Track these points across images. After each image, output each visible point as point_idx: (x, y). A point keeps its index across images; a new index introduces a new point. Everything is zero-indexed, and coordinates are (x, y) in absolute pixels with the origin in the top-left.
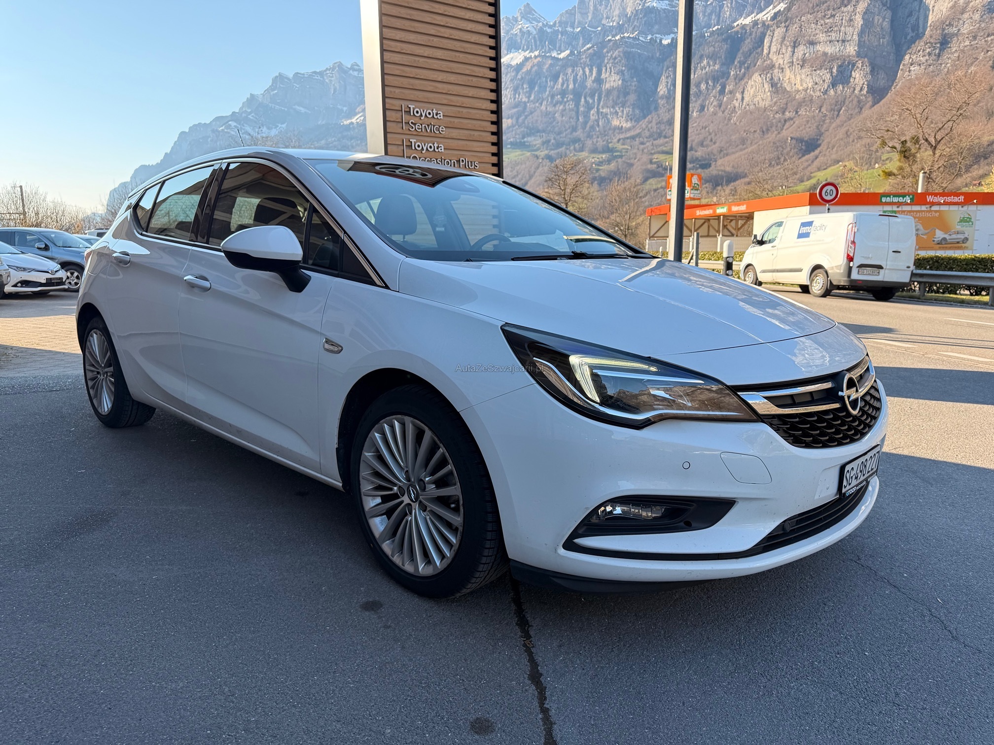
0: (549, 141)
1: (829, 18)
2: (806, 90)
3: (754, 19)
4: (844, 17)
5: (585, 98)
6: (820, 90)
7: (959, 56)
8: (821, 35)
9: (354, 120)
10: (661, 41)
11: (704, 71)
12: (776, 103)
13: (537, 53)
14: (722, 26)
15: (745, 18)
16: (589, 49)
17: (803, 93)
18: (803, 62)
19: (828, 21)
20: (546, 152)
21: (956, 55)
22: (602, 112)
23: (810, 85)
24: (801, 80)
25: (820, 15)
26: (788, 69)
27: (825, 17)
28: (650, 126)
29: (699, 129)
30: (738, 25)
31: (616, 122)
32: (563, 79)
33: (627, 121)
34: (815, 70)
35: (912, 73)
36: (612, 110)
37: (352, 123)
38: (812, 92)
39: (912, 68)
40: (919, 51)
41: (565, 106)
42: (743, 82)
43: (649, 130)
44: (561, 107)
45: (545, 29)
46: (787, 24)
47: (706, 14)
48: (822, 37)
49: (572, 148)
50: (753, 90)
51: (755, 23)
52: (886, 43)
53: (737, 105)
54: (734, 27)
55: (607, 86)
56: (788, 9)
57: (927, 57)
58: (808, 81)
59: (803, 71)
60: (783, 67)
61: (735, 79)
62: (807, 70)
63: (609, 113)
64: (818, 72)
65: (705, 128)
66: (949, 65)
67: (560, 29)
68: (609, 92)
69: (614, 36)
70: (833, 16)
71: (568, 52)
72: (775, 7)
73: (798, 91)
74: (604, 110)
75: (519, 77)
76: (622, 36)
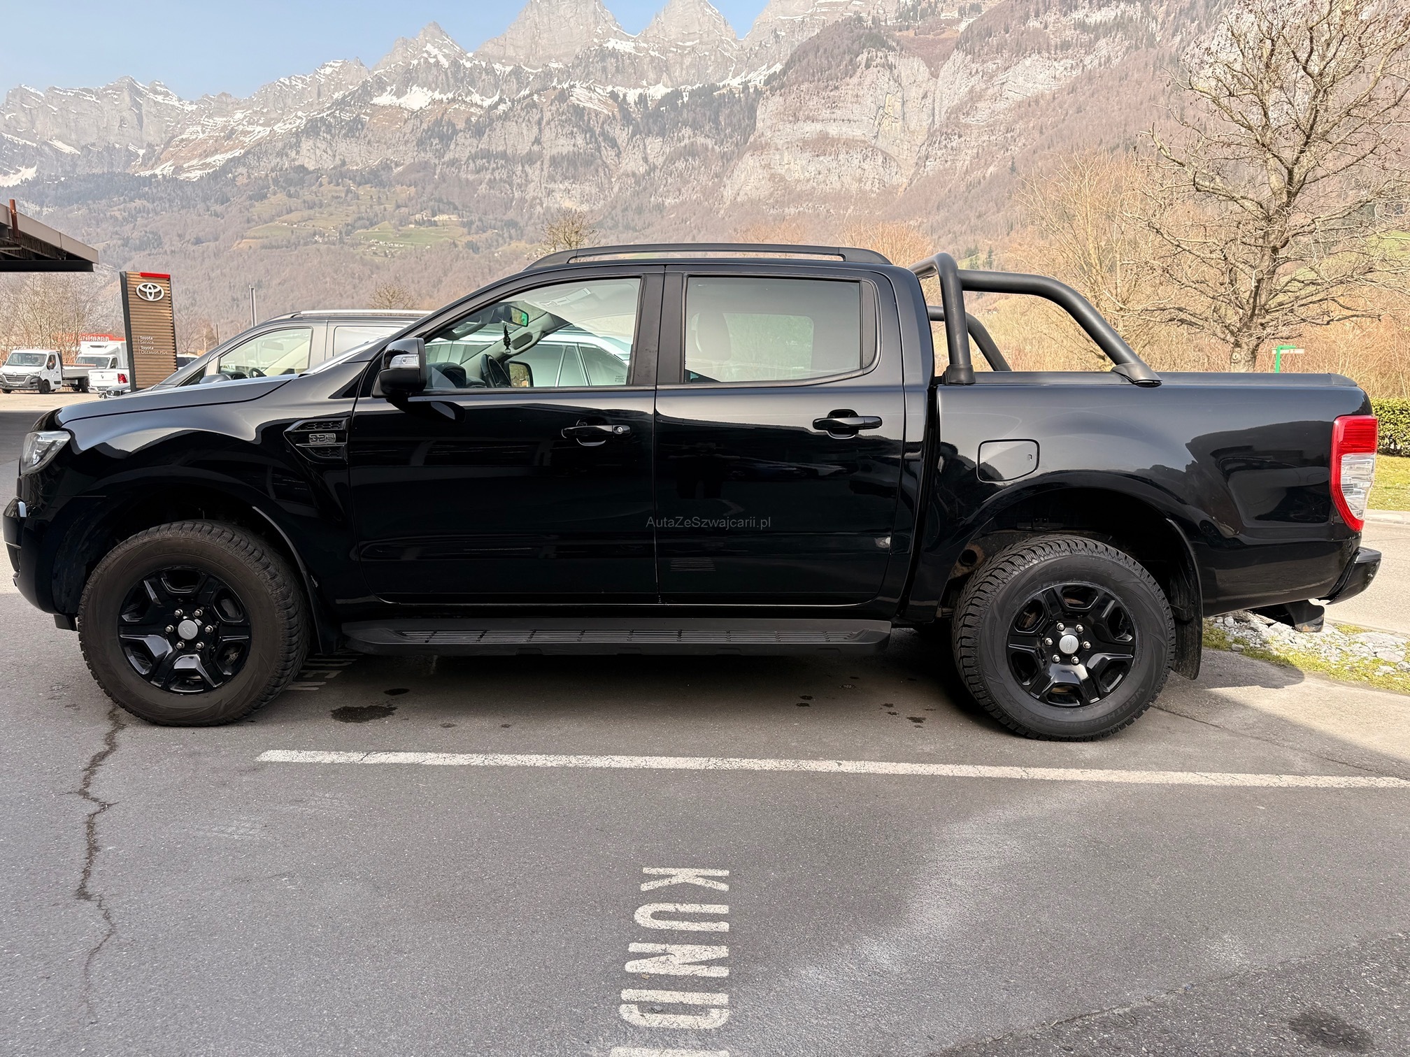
0: (471, 223)
1: (831, 91)
2: (808, 180)
3: (744, 80)
4: (850, 92)
5: (523, 167)
6: (824, 181)
7: (978, 153)
8: (824, 111)
9: (158, 171)
10: (625, 96)
11: (682, 144)
12: (771, 194)
13: (450, 95)
14: (704, 85)
15: (734, 77)
16: (524, 98)
17: (805, 184)
18: (804, 145)
19: (832, 93)
20: (469, 238)
21: (975, 151)
22: (546, 188)
23: (813, 174)
24: (802, 168)
25: (822, 85)
26: (786, 151)
27: (827, 87)
28: (613, 212)
29: (678, 222)
30: (724, 86)
31: (567, 204)
32: (489, 135)
33: (582, 203)
34: (818, 156)
35: (928, 169)
36: (561, 186)
37: (155, 176)
38: (815, 184)
39: (928, 163)
40: (935, 143)
41: (492, 174)
42: (733, 164)
43: (612, 219)
44: (488, 177)
45: (461, 62)
46: (782, 91)
47: (684, 67)
48: (825, 113)
49: (506, 235)
50: (743, 176)
51: (745, 86)
52: (898, 128)
53: (725, 193)
54: (719, 89)
55: (554, 152)
56: (784, 72)
57: (944, 151)
58: (809, 168)
59: (804, 155)
60: (780, 147)
61: (722, 158)
62: (807, 155)
63: (557, 190)
64: (821, 158)
65: (686, 222)
66: (967, 162)
67: (484, 64)
68: (554, 161)
69: (559, 82)
70: (836, 88)
71: (496, 98)
72: (769, 68)
73: (798, 181)
74: (548, 186)
75: (425, 126)
76: (572, 84)
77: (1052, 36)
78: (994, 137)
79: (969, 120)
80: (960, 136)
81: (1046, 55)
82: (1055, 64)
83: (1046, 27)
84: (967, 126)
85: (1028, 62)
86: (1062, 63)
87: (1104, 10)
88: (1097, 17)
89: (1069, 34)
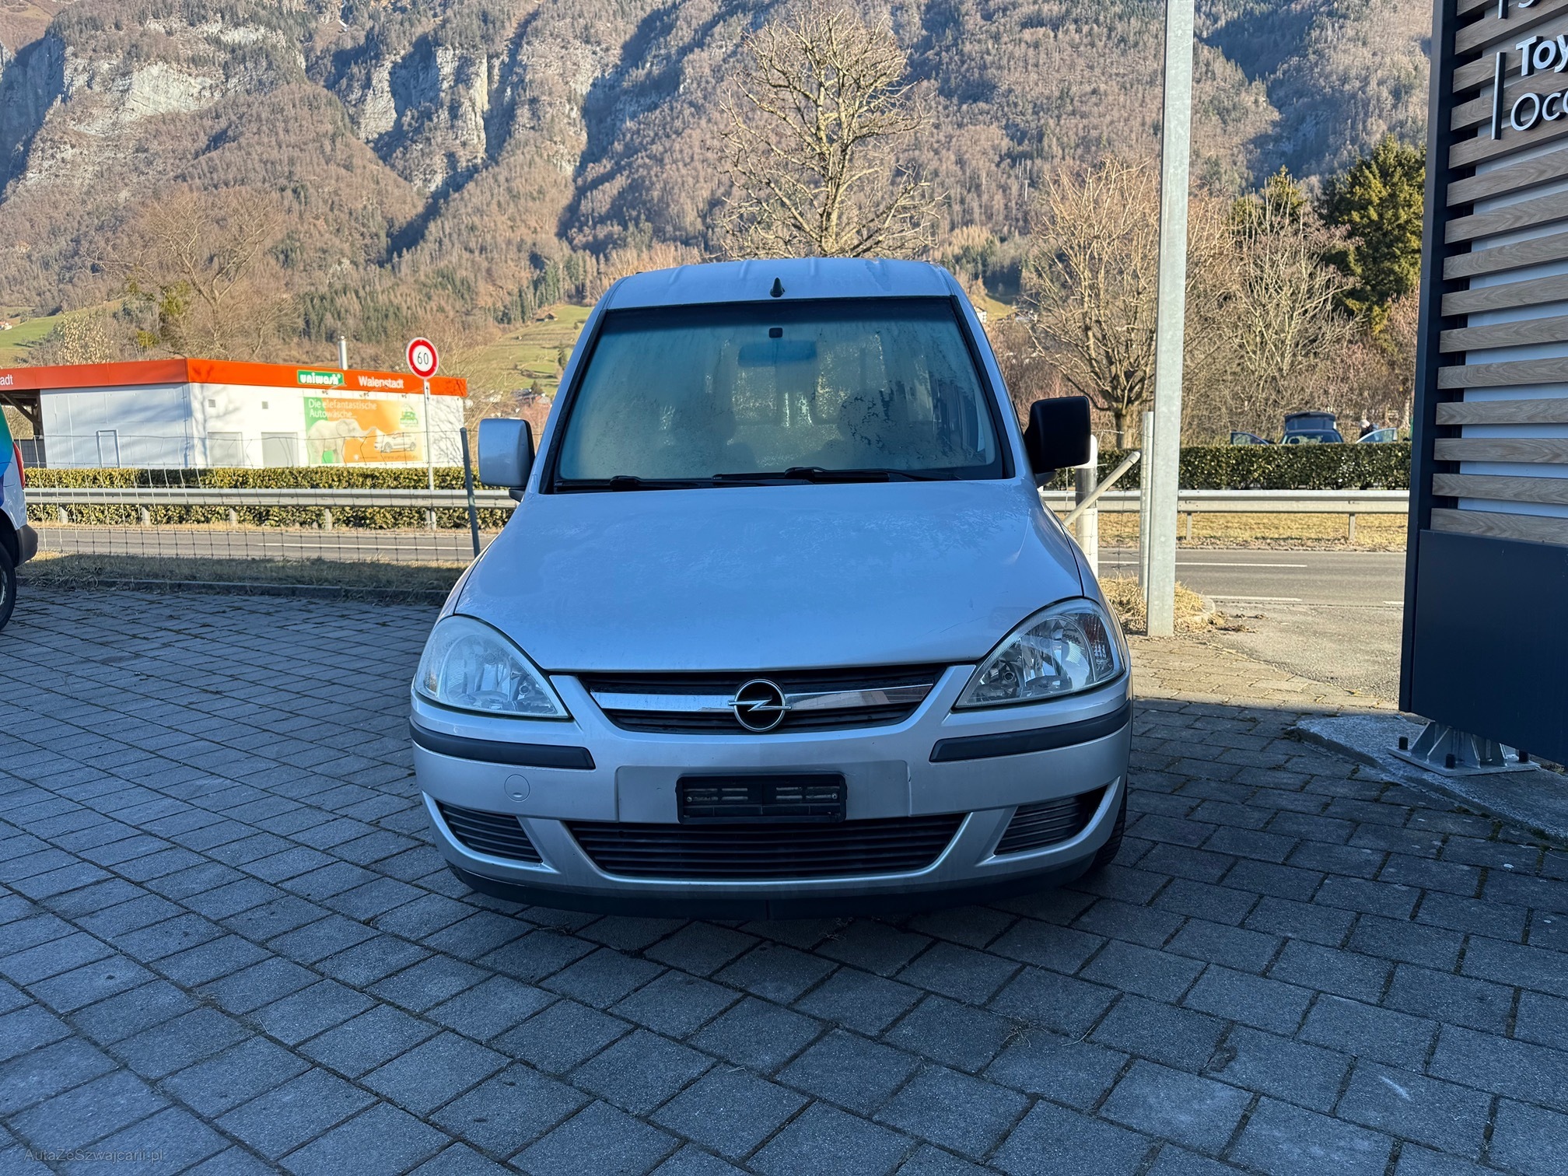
7: (101, 172)
21: (97, 168)
35: (31, 182)
39: (28, 174)
40: (36, 150)
57: (52, 162)
77: (180, 46)
78: (123, 155)
79: (81, 128)
80: (73, 147)
81: (175, 65)
82: (189, 79)
83: (169, 33)
84: (80, 135)
85: (155, 70)
86: (200, 79)
87: (242, 29)
88: (235, 36)
89: (203, 47)
